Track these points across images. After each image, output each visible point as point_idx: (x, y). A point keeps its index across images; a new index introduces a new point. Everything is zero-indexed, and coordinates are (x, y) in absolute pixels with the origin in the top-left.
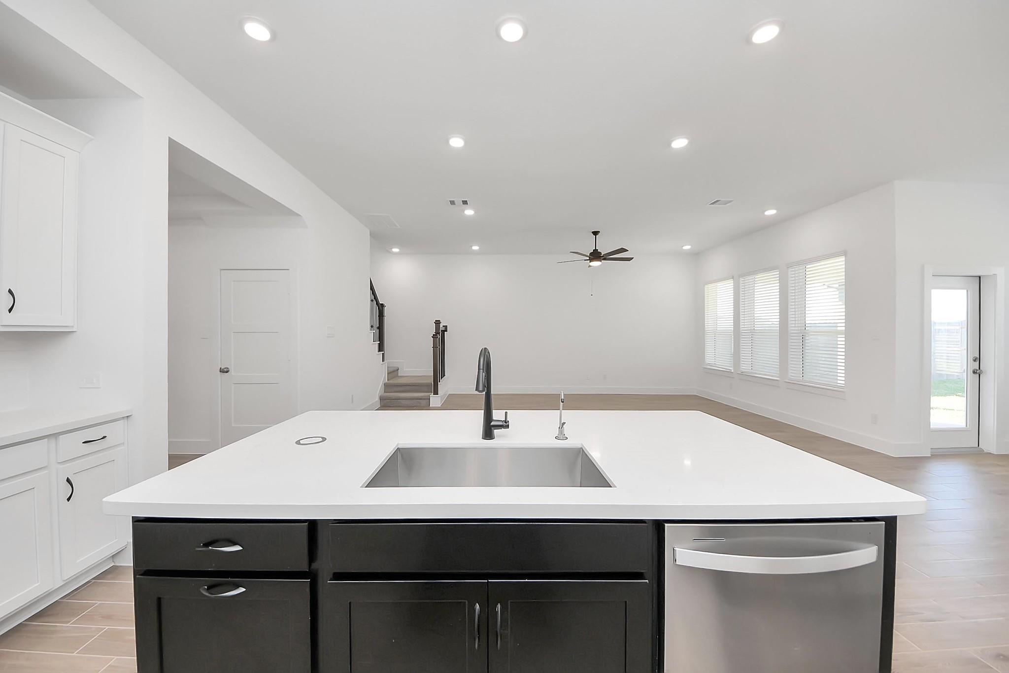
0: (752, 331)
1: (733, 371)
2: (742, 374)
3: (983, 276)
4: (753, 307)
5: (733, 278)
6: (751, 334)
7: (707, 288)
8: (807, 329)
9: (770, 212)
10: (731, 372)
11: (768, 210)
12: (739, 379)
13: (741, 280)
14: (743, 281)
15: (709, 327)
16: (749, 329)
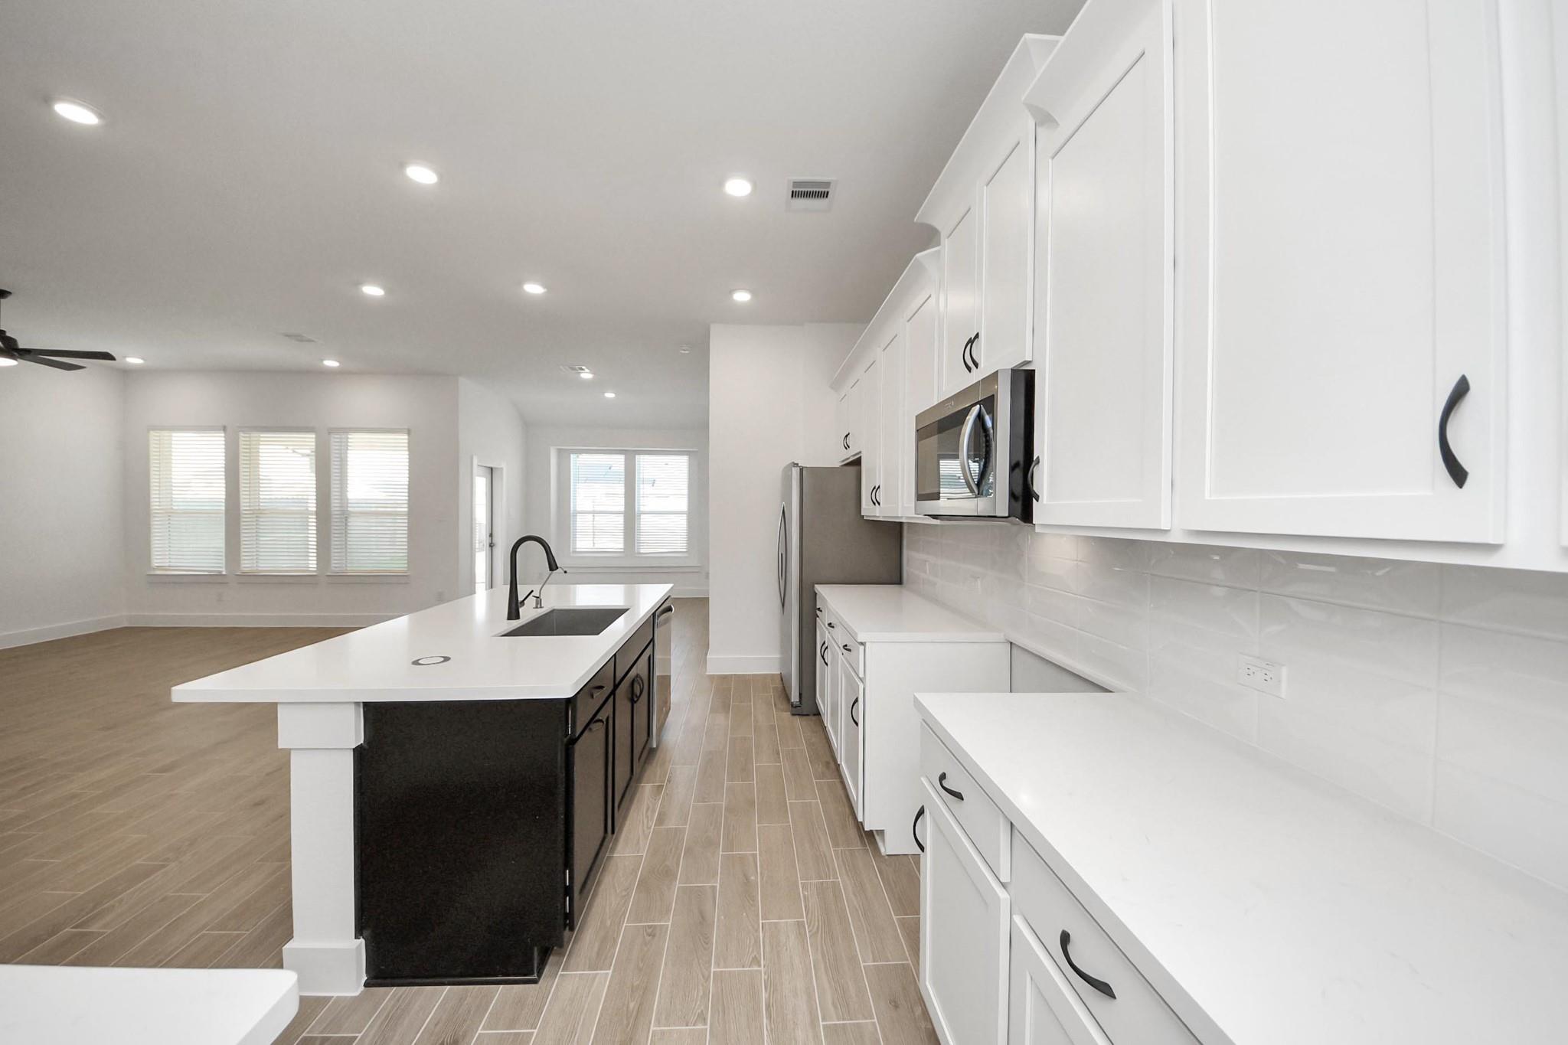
0: (256, 512)
1: (224, 573)
2: (245, 575)
3: (496, 468)
4: (257, 481)
5: (224, 429)
6: (254, 516)
7: (153, 436)
8: (349, 509)
9: (331, 363)
10: (220, 575)
11: (329, 360)
12: (240, 583)
13: (242, 434)
14: (244, 437)
15: (157, 504)
16: (252, 508)
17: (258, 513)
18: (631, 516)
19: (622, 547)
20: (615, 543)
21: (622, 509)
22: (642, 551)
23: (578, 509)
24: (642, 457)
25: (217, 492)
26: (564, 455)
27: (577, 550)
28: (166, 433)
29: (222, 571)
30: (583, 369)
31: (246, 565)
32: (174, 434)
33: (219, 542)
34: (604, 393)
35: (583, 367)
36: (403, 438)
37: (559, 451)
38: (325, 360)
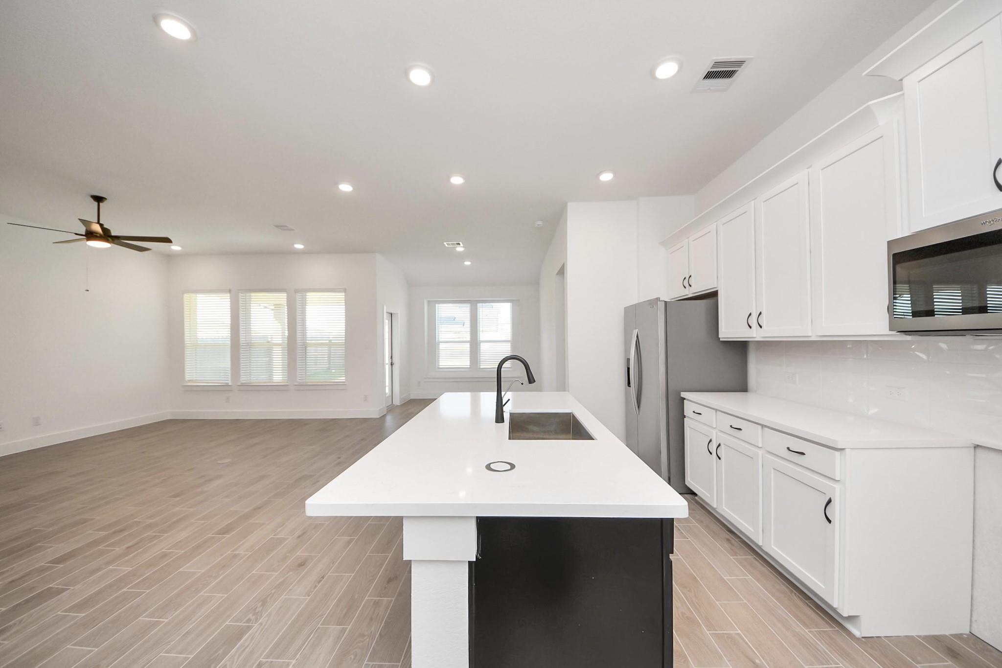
1: (230, 384)
2: (242, 385)
3: (394, 314)
5: (230, 291)
6: (248, 347)
7: (186, 296)
8: (307, 342)
9: (299, 246)
10: (227, 385)
11: (297, 244)
12: (239, 390)
13: (240, 294)
14: (242, 296)
15: (188, 340)
16: (247, 342)
17: (249, 345)
18: (475, 343)
19: (469, 365)
20: (465, 362)
21: (468, 339)
22: (482, 367)
23: (440, 340)
24: (481, 304)
25: (225, 333)
26: (432, 304)
27: (441, 367)
28: (193, 295)
29: (228, 383)
30: (459, 244)
31: (243, 379)
32: (198, 295)
33: (227, 363)
34: (464, 262)
35: (460, 243)
36: (341, 296)
37: (429, 302)
38: (296, 244)
